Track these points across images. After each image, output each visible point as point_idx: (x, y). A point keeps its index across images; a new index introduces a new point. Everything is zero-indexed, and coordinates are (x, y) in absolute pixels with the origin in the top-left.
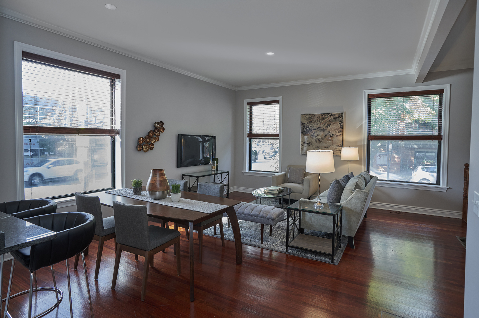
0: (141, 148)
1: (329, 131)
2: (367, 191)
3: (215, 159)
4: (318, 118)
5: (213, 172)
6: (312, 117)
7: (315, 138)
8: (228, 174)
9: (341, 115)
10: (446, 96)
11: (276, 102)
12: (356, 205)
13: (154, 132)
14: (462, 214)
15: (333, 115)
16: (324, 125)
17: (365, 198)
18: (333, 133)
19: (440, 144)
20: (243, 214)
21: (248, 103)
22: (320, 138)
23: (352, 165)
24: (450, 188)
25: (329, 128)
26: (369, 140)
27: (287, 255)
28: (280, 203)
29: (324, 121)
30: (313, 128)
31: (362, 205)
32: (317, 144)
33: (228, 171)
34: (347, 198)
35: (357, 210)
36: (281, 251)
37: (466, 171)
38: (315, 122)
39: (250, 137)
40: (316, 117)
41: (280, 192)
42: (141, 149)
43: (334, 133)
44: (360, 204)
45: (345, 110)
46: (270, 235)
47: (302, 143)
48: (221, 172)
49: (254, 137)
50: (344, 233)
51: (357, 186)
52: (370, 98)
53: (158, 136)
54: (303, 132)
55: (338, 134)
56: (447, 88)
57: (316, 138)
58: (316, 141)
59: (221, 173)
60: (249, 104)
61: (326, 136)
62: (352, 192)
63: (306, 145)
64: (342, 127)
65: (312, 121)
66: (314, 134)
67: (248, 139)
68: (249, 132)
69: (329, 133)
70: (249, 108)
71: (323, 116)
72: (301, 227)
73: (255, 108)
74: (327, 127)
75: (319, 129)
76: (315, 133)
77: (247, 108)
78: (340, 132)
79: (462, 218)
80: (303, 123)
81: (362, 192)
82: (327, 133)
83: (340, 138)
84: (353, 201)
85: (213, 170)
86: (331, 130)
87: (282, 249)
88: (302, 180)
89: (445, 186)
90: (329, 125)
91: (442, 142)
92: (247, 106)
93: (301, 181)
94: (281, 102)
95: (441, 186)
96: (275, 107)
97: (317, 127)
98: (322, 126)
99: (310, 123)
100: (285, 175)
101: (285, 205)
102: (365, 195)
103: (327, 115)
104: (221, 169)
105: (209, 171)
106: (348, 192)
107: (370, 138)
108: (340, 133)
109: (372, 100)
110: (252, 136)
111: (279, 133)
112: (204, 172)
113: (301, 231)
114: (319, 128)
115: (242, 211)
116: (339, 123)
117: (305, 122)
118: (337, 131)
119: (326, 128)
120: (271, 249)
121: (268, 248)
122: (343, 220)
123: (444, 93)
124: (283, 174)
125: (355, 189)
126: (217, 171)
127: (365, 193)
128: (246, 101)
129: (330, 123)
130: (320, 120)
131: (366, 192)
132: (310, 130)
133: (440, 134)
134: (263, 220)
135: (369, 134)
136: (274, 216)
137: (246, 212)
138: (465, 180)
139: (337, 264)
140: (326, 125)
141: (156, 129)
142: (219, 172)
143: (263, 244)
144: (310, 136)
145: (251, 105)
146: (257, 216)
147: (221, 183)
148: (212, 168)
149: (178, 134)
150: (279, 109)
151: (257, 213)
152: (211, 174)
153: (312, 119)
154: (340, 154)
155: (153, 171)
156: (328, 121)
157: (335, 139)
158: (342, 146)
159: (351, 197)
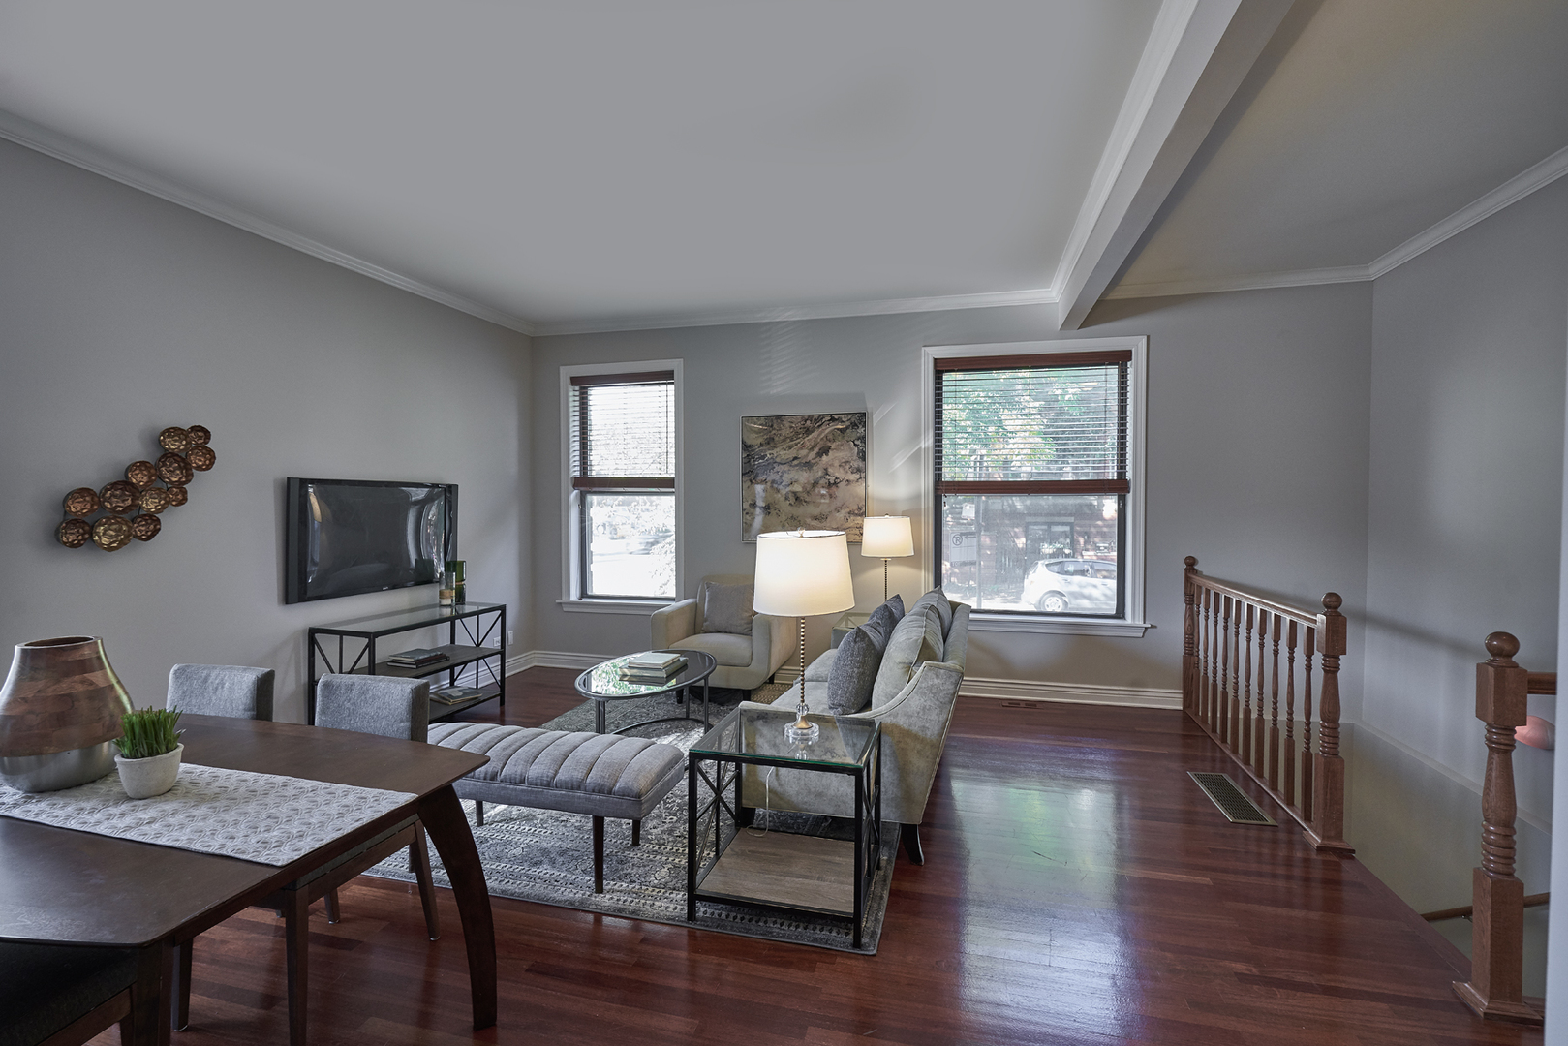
0: (83, 534)
1: (826, 469)
2: (958, 667)
3: (454, 566)
4: (791, 427)
5: (447, 612)
6: (775, 426)
7: (784, 491)
8: (503, 615)
9: (860, 420)
10: (1135, 370)
11: (664, 377)
12: (924, 714)
13: (157, 468)
14: (1181, 696)
15: (836, 420)
16: (812, 449)
17: (952, 691)
18: (837, 475)
19: (1125, 505)
20: (522, 782)
21: (572, 378)
22: (801, 490)
23: (894, 570)
24: (1152, 626)
25: (825, 458)
26: (939, 493)
27: (692, 934)
28: (680, 701)
29: (810, 437)
30: (778, 460)
31: (945, 716)
32: (790, 507)
33: (501, 603)
34: (895, 690)
35: (929, 733)
36: (668, 919)
37: (1190, 578)
38: (784, 440)
39: (582, 489)
40: (788, 425)
41: (675, 670)
42: (84, 540)
43: (839, 474)
44: (938, 710)
45: (870, 406)
46: (636, 843)
47: (746, 505)
48: (474, 609)
49: (594, 489)
50: (889, 814)
51: (926, 652)
52: (941, 367)
53: (180, 485)
54: (750, 473)
55: (853, 477)
56: (1138, 346)
57: (788, 489)
58: (786, 499)
59: (477, 613)
60: (575, 381)
61: (815, 484)
62: (908, 669)
63: (758, 511)
64: (863, 456)
65: (776, 438)
66: (781, 476)
67: (574, 494)
68: (578, 474)
69: (827, 474)
70: (577, 393)
71: (808, 422)
72: (745, 803)
73: (598, 396)
74: (820, 455)
75: (796, 462)
76: (786, 475)
77: (571, 394)
78: (859, 470)
79: (1181, 708)
80: (748, 442)
81: (942, 671)
82: (820, 473)
83: (860, 489)
84: (916, 703)
85: (448, 602)
86: (832, 465)
87: (675, 909)
88: (748, 623)
89: (1140, 622)
90: (825, 451)
91: (1130, 497)
92: (571, 388)
93: (745, 626)
94: (679, 375)
95: (1129, 621)
96: (660, 394)
97: (791, 457)
98: (804, 452)
99: (769, 443)
100: (695, 609)
101: (696, 706)
102: (953, 680)
103: (818, 420)
104: (474, 597)
105: (433, 606)
106: (898, 671)
107: (942, 488)
108: (857, 476)
109: (946, 376)
110: (590, 485)
111: (673, 476)
112: (412, 610)
113: (744, 817)
114: (795, 458)
115: (519, 772)
116: (855, 445)
117: (755, 440)
118: (848, 467)
119: (817, 460)
120: (634, 912)
121: (621, 910)
122: (884, 770)
123: (1131, 360)
124: (689, 606)
125: (919, 661)
126: (463, 604)
127: (954, 674)
128: (566, 373)
129: (829, 444)
130: (797, 433)
131: (956, 671)
132: (771, 465)
133: (1122, 474)
134: (599, 801)
135: (938, 476)
136: (641, 784)
137: (535, 771)
138: (1186, 601)
139: (875, 952)
140: (816, 450)
141: (167, 456)
142: (468, 609)
143: (602, 893)
144: (769, 484)
145: (583, 383)
146: (577, 786)
147: (478, 645)
148: (441, 594)
149: (288, 479)
150: (672, 399)
151: (578, 775)
152: (438, 617)
153: (774, 432)
154: (858, 538)
155: (24, 651)
156: (822, 439)
157: (841, 492)
158: (864, 515)
159: (907, 688)
